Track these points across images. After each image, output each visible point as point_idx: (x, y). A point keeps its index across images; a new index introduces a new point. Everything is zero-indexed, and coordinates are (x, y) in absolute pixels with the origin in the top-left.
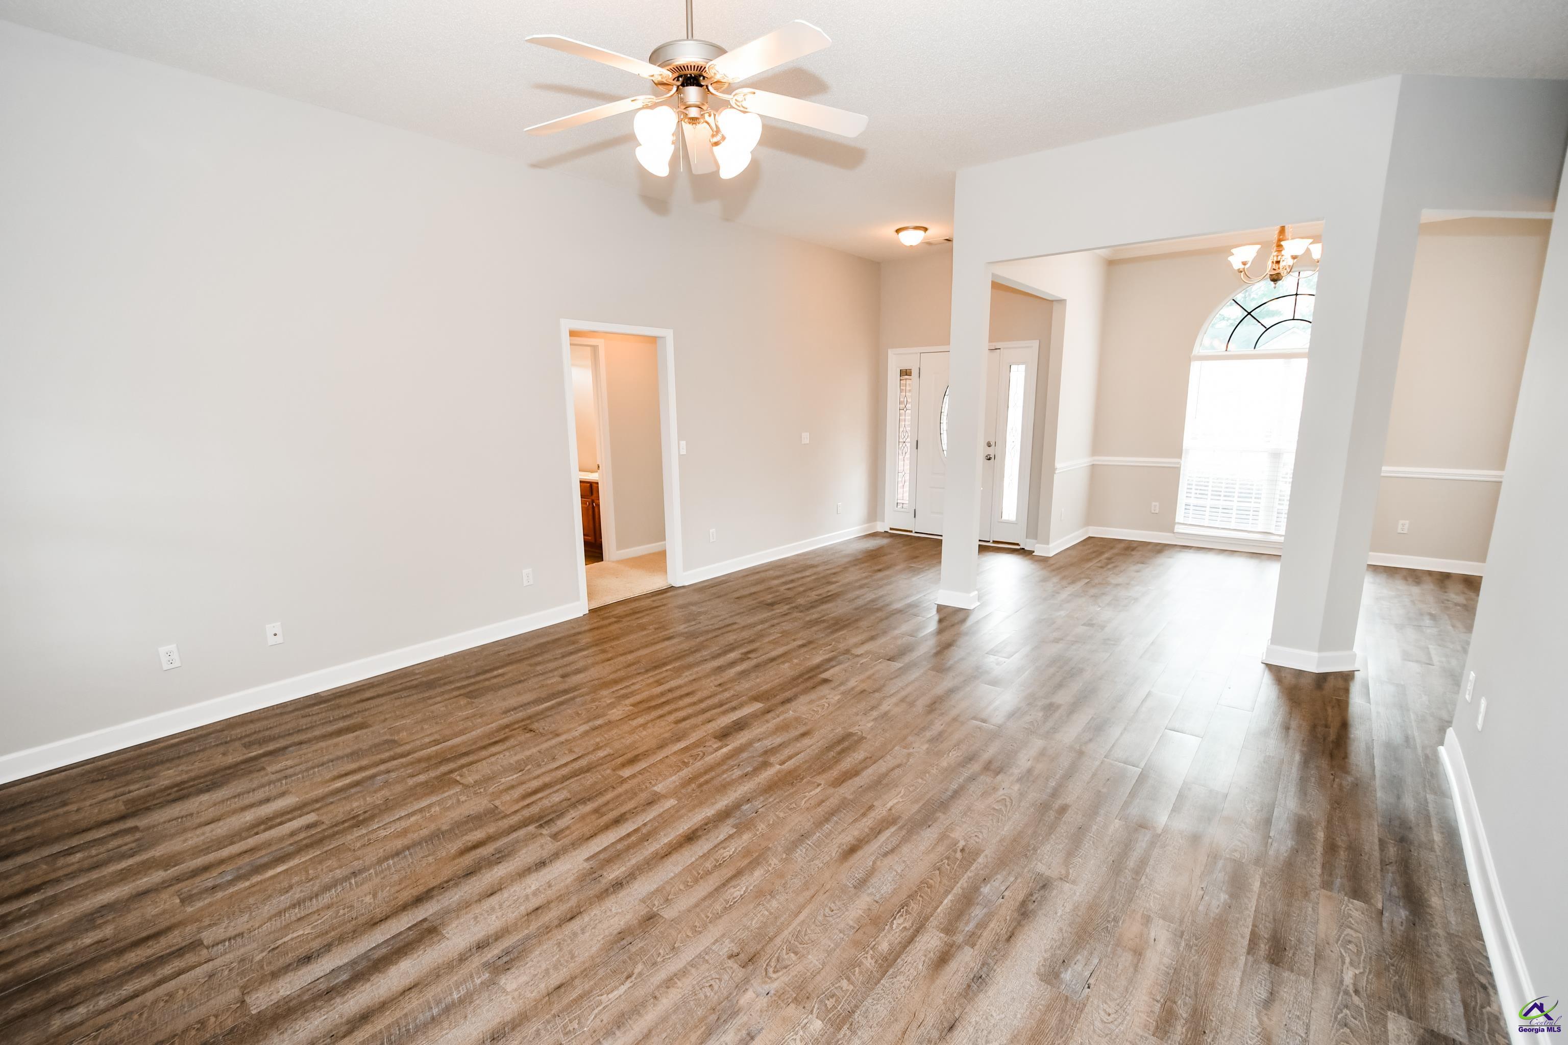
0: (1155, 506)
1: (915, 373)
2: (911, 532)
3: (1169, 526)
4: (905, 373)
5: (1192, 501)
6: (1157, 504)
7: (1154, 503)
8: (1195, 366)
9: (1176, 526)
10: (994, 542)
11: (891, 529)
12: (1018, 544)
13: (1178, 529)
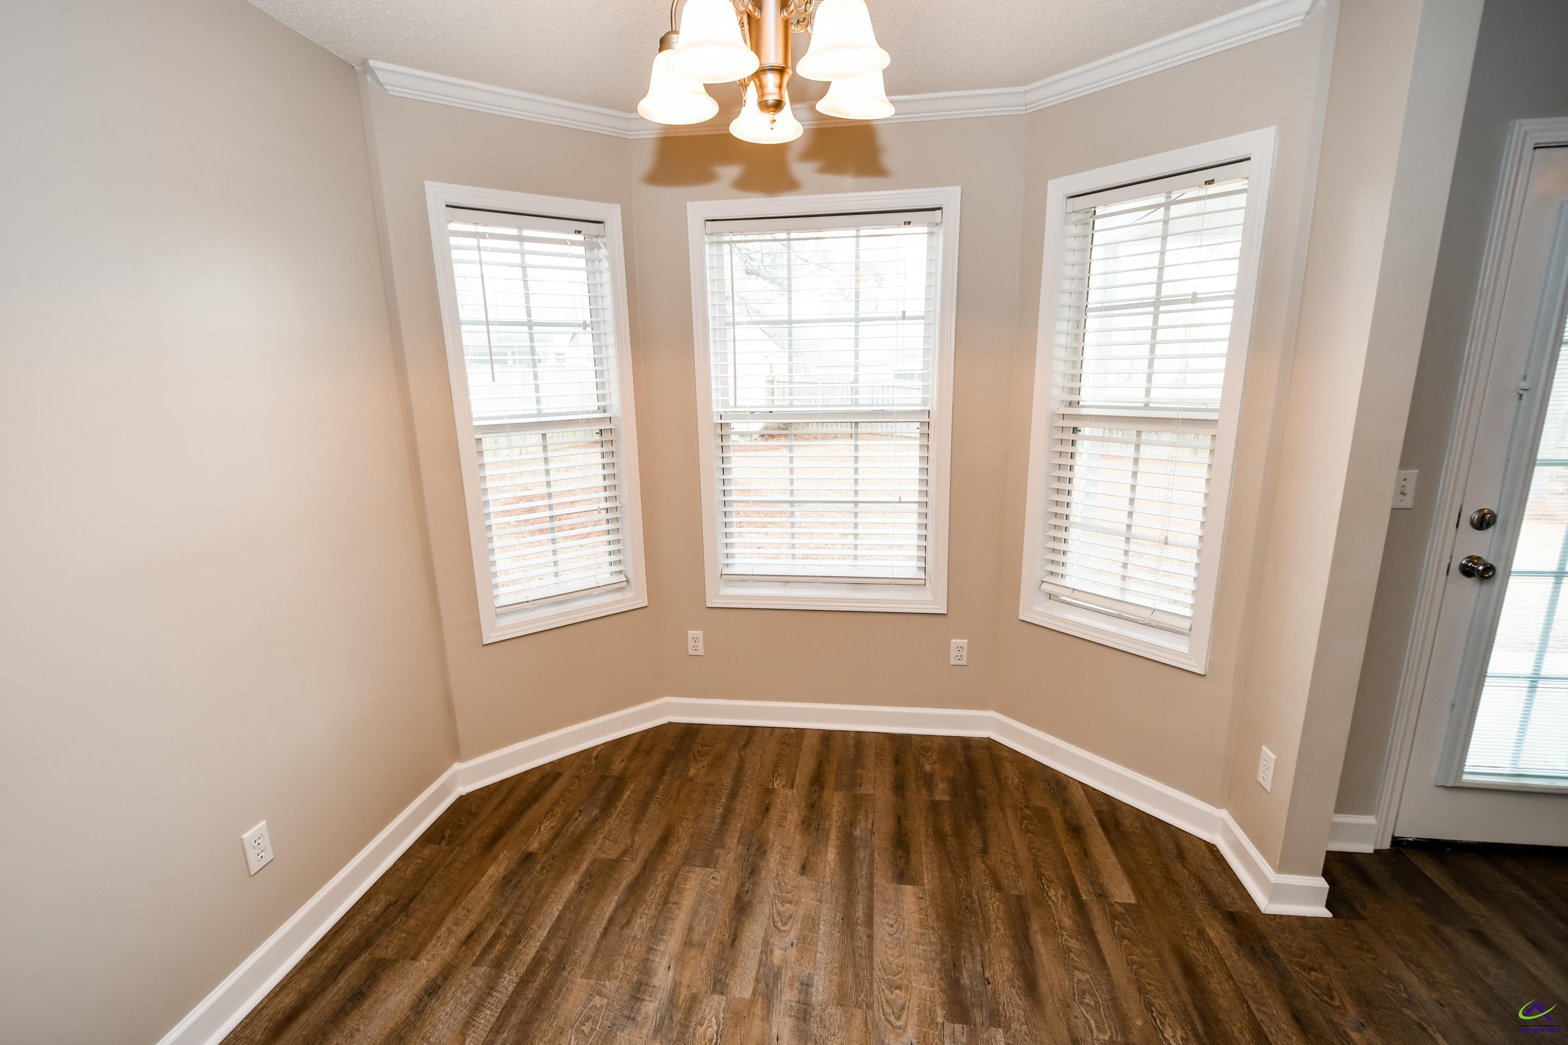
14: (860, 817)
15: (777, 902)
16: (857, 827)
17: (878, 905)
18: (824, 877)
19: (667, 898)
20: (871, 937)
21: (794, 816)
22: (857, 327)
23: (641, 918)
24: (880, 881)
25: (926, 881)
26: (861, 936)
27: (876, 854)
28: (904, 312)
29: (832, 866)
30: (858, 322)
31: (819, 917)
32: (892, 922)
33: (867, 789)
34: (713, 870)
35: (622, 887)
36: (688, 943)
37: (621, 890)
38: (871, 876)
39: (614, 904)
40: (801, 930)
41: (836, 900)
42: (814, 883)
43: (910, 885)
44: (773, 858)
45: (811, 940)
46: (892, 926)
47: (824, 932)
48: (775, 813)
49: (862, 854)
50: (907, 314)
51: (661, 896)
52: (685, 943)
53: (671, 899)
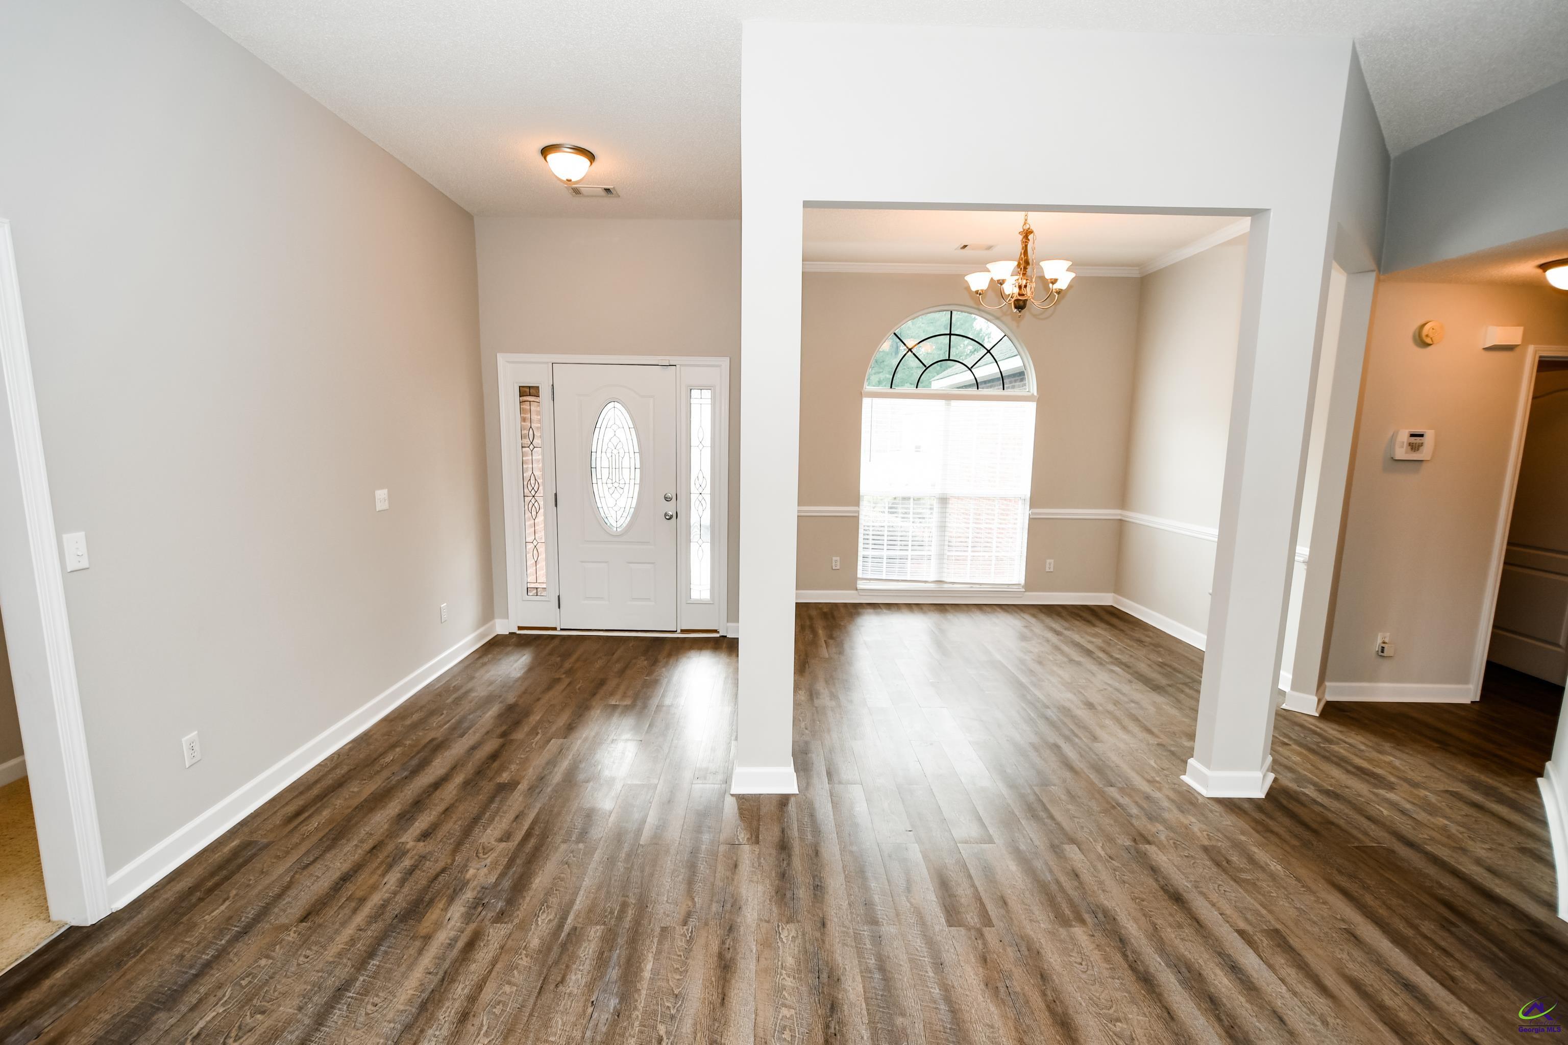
0: (836, 561)
1: (545, 392)
2: (555, 629)
3: (851, 583)
4: (528, 392)
5: (870, 553)
6: (838, 558)
7: (834, 558)
8: (866, 402)
9: (859, 582)
10: (683, 631)
11: (520, 628)
12: (716, 631)
13: (861, 585)
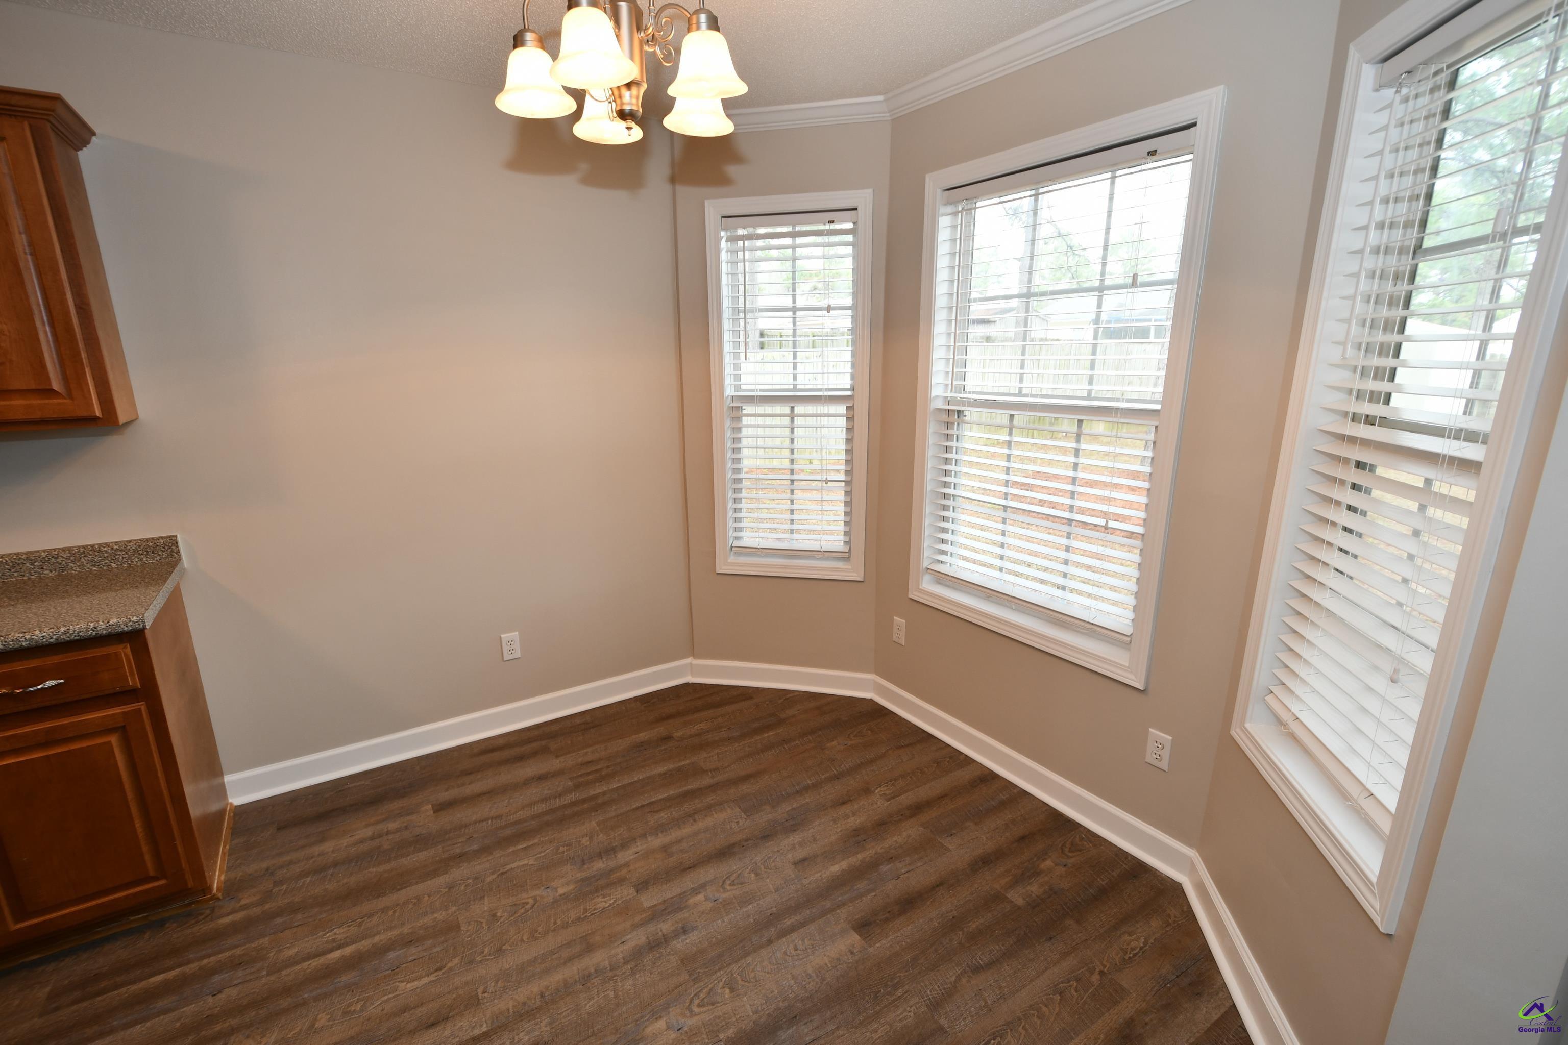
14: (908, 859)
15: (749, 868)
16: (892, 864)
17: (812, 928)
18: (806, 878)
19: (695, 814)
20: (770, 942)
21: (855, 822)
22: (1100, 299)
23: (667, 814)
24: (843, 913)
25: (878, 945)
26: (764, 936)
27: (874, 894)
28: (1135, 277)
29: (824, 876)
30: (1102, 292)
31: (760, 900)
32: (800, 947)
33: (951, 843)
34: (745, 817)
35: (685, 789)
36: (665, 849)
37: (680, 790)
38: (843, 904)
39: (666, 795)
40: (734, 897)
41: (789, 899)
42: (793, 876)
43: (860, 936)
44: (795, 838)
45: (731, 908)
46: (796, 950)
47: (746, 911)
48: (846, 809)
49: (861, 885)
50: (1140, 279)
51: (694, 810)
52: (664, 847)
53: (696, 816)
